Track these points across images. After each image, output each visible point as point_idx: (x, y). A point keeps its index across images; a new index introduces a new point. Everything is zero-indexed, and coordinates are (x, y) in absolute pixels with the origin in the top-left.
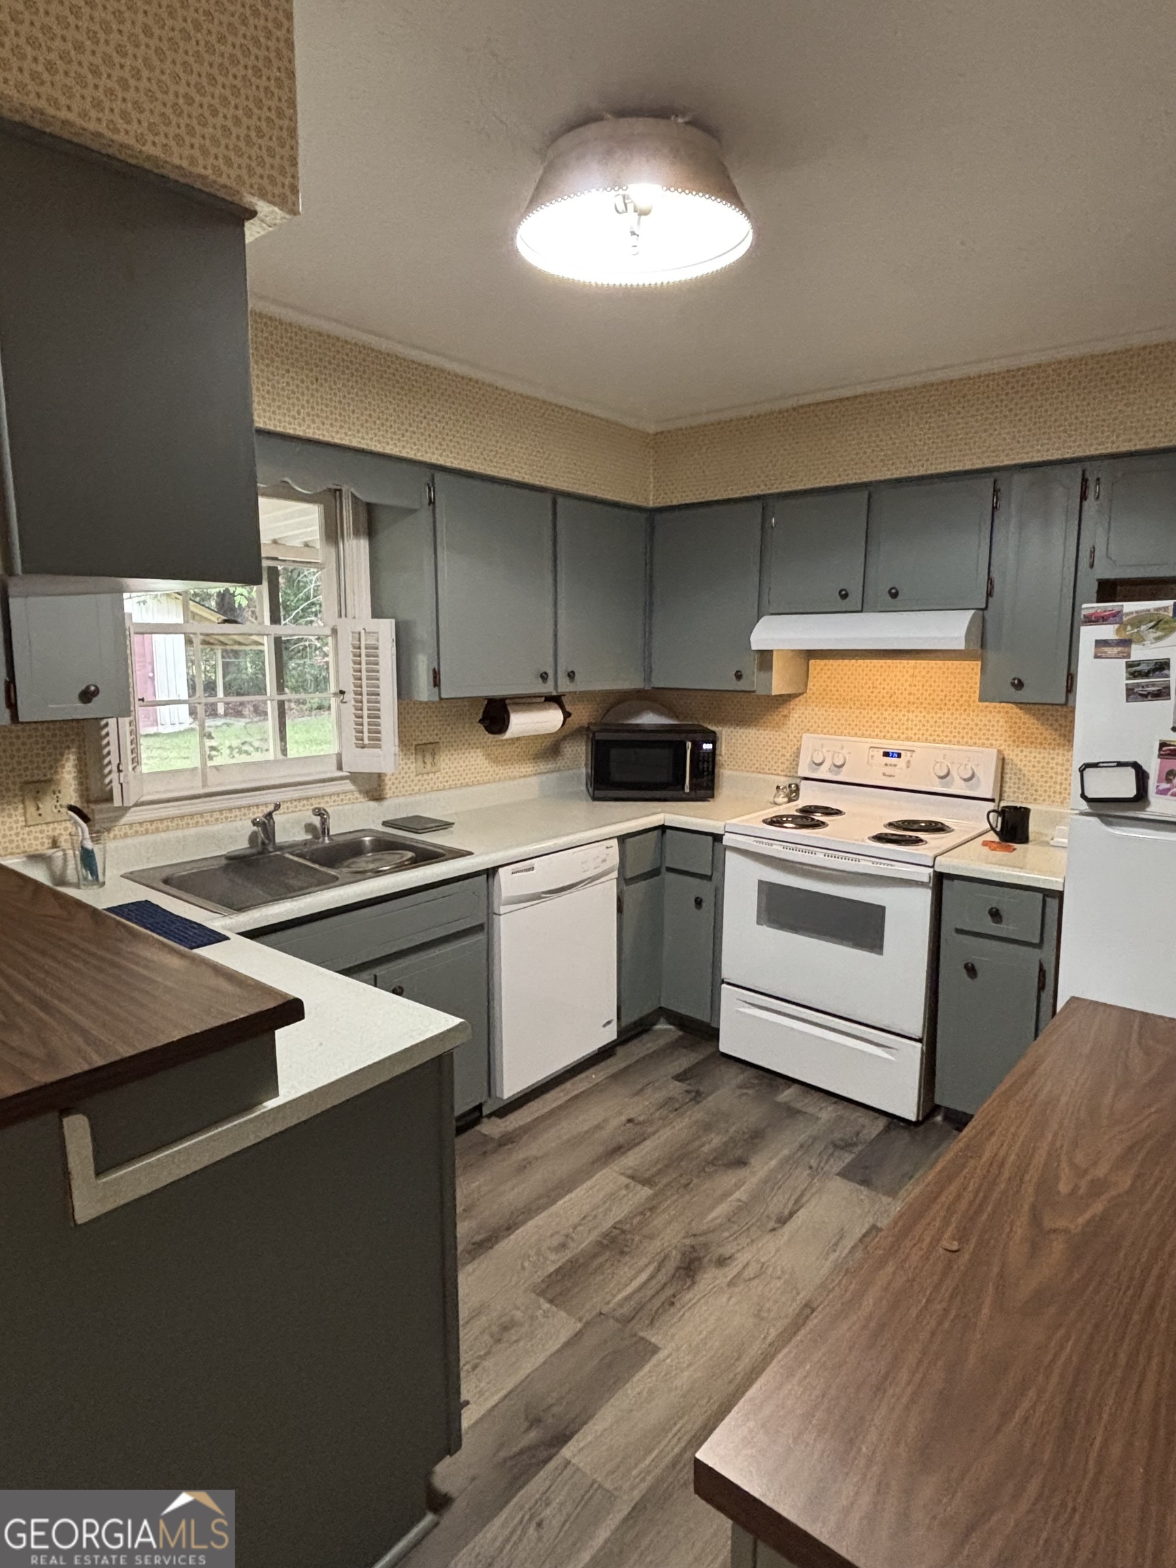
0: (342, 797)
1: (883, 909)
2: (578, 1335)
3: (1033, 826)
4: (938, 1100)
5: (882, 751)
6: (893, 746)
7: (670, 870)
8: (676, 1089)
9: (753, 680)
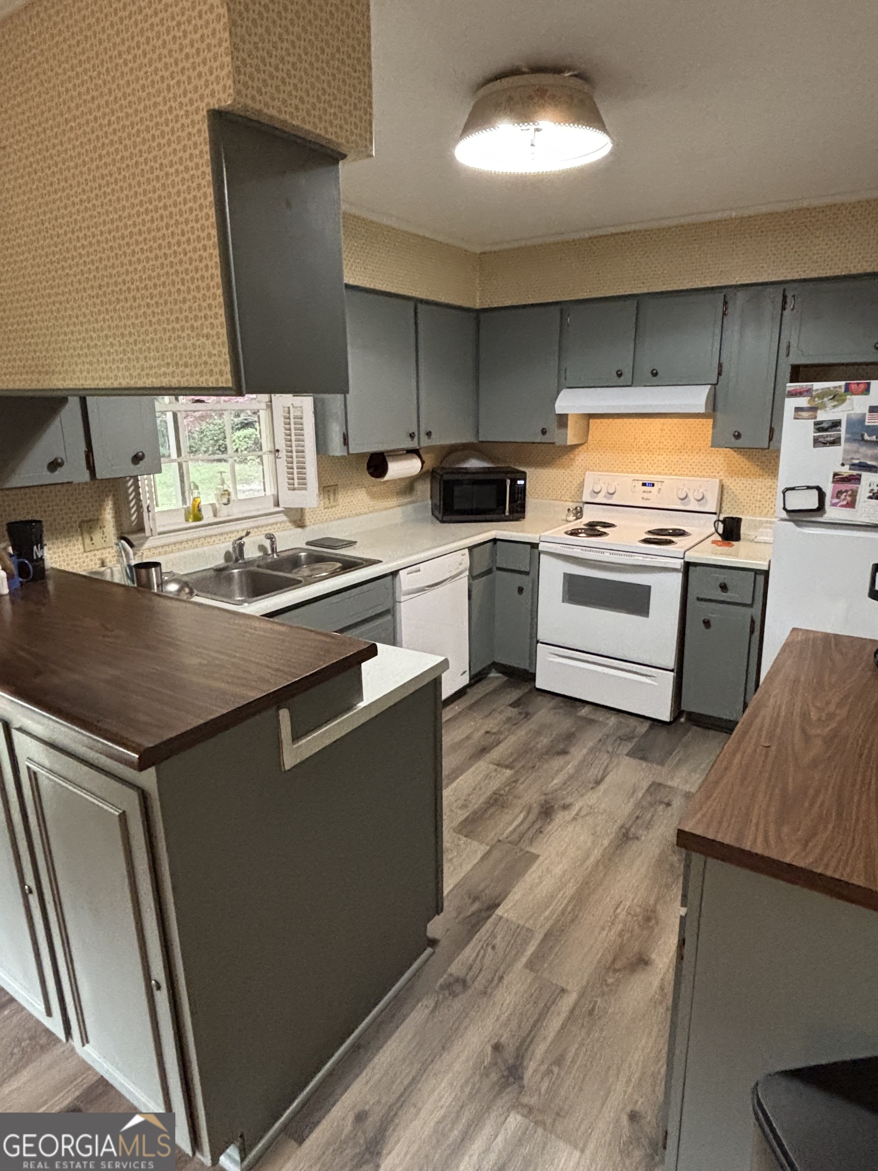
0: (279, 525)
1: (649, 587)
2: (488, 853)
3: (743, 530)
4: (683, 708)
5: (641, 483)
6: (648, 478)
7: (499, 569)
8: (512, 712)
9: (555, 435)
